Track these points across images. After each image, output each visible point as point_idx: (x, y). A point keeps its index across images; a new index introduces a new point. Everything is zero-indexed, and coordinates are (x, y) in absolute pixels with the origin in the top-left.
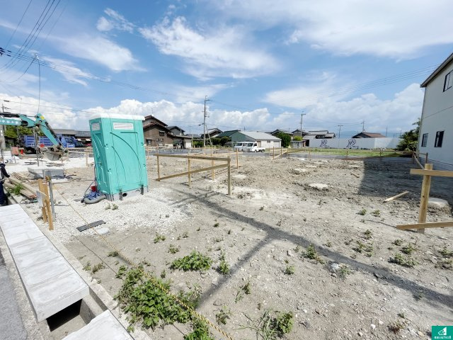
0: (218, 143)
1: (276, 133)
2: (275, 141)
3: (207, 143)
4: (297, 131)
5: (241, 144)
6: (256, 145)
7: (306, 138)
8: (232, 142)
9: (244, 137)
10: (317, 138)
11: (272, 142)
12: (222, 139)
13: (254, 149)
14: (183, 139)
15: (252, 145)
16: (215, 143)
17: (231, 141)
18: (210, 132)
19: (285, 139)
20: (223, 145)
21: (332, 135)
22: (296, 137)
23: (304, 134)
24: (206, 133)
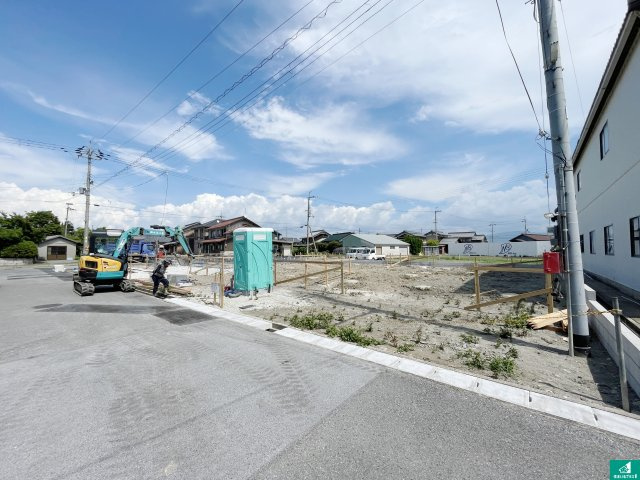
0: (325, 250)
1: (403, 236)
2: (401, 246)
3: (312, 250)
4: (432, 232)
5: (354, 251)
6: (373, 252)
7: (444, 242)
8: (344, 249)
9: (359, 242)
10: (459, 241)
11: (397, 248)
12: (330, 245)
13: (371, 256)
14: (280, 244)
15: (368, 251)
16: (321, 249)
17: (341, 246)
18: (314, 234)
19: (415, 244)
20: (331, 252)
21: (482, 238)
22: (430, 241)
23: (441, 237)
24: (310, 236)
